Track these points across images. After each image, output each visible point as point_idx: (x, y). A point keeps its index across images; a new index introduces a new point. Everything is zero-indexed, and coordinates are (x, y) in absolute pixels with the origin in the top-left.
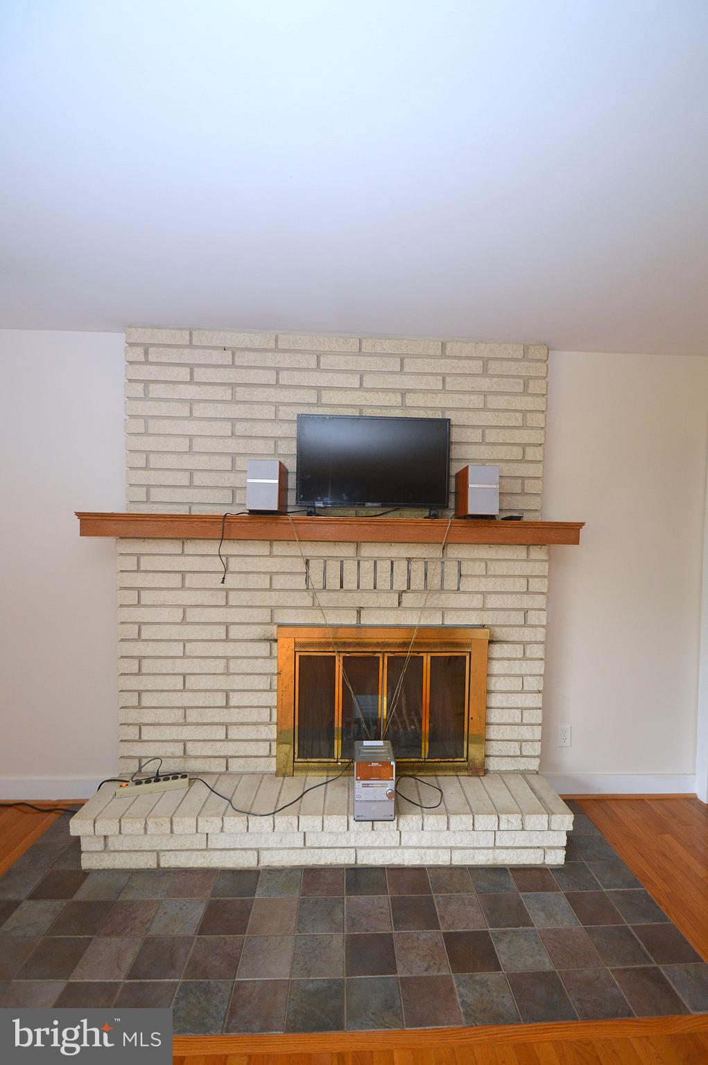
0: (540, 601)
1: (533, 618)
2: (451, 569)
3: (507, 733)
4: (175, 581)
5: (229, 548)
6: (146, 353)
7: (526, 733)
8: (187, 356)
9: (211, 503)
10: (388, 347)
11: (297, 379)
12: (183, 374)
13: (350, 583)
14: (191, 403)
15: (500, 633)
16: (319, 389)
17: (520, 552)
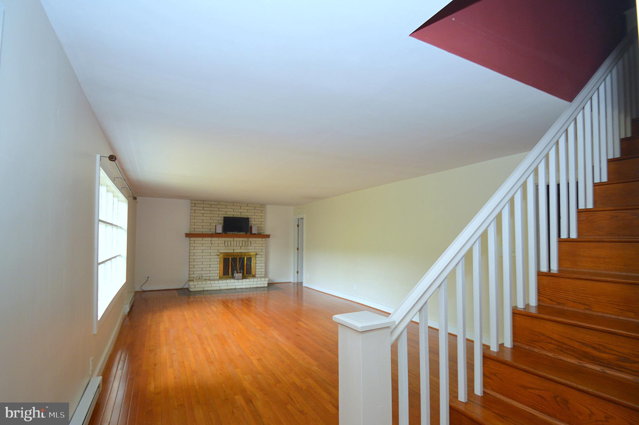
0: (264, 248)
1: (263, 251)
2: (249, 242)
3: (259, 270)
4: (201, 245)
5: (212, 239)
6: (195, 205)
7: (262, 270)
8: (202, 206)
9: (206, 231)
10: (238, 204)
11: (222, 210)
12: (202, 209)
13: (232, 245)
14: (203, 214)
15: (257, 253)
16: (226, 212)
17: (261, 239)
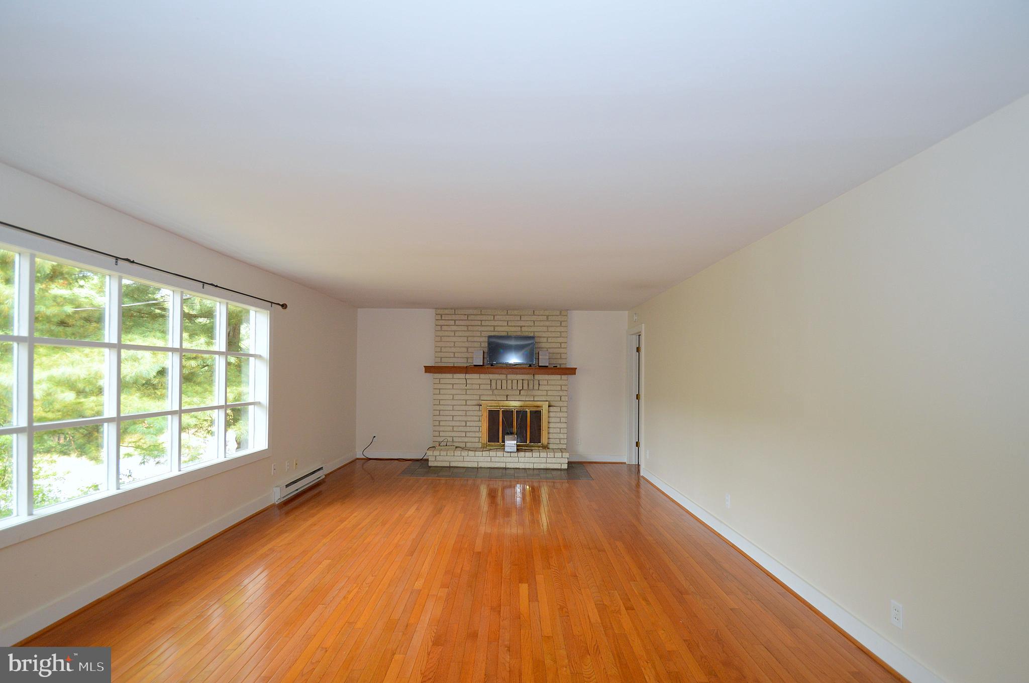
0: (565, 393)
1: (563, 398)
2: (536, 383)
3: (555, 436)
4: (451, 386)
5: (468, 376)
6: (441, 317)
7: (562, 436)
8: (454, 317)
9: (461, 362)
10: (516, 312)
11: (487, 323)
12: (452, 323)
13: (504, 387)
14: (455, 331)
15: (552, 403)
16: (494, 326)
17: (558, 377)
